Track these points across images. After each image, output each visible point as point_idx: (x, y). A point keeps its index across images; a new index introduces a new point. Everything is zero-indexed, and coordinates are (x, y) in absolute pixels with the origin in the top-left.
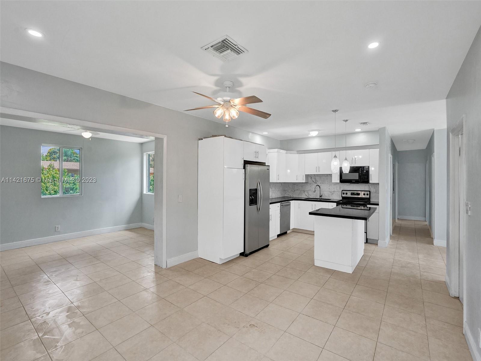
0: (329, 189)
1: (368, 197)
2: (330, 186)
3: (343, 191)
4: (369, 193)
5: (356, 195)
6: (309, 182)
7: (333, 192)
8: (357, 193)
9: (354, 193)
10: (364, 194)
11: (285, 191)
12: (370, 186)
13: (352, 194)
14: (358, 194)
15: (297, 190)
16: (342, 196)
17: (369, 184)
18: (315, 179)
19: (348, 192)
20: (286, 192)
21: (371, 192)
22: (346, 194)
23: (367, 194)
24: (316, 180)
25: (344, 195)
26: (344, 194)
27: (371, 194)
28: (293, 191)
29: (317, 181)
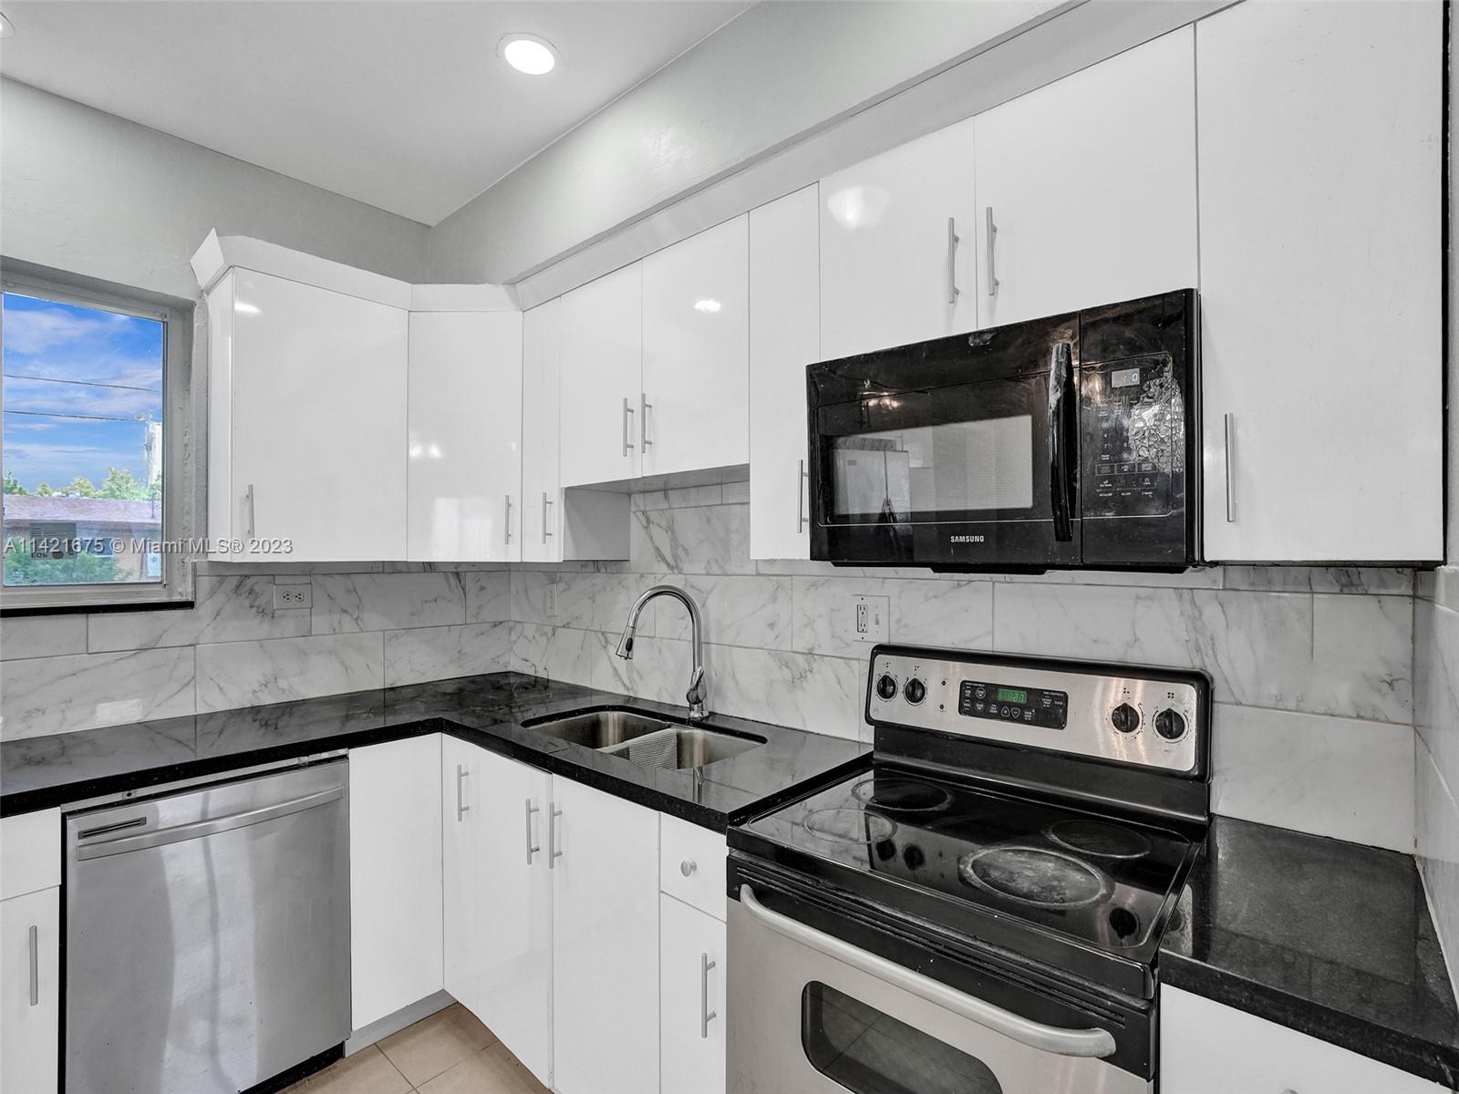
0: (772, 625)
1: (1182, 755)
2: (774, 599)
3: (880, 658)
4: (1186, 699)
5: (1012, 713)
6: (634, 557)
7: (800, 660)
8: (1029, 691)
9: (992, 689)
10: (1125, 719)
11: (511, 629)
12: (1212, 612)
13: (976, 700)
14: (1051, 711)
15: (566, 626)
16: (869, 720)
17: (1190, 577)
18: (670, 529)
19: (931, 672)
20: (514, 637)
21: (1220, 694)
22: (915, 692)
23: (1170, 725)
24: (674, 540)
25: (897, 711)
26: (886, 688)
27: (1221, 712)
28: (548, 630)
29: (681, 553)
